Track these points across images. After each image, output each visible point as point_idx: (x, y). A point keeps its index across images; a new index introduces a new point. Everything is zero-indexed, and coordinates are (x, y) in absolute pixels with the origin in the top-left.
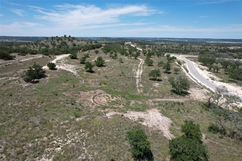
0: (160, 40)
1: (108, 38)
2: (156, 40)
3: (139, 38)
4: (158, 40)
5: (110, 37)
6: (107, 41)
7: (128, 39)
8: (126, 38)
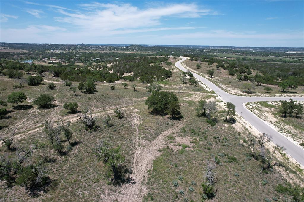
0: (218, 50)
1: (142, 46)
2: (213, 50)
3: (185, 46)
4: (216, 50)
5: (146, 45)
6: (139, 50)
7: (171, 48)
8: (167, 46)
